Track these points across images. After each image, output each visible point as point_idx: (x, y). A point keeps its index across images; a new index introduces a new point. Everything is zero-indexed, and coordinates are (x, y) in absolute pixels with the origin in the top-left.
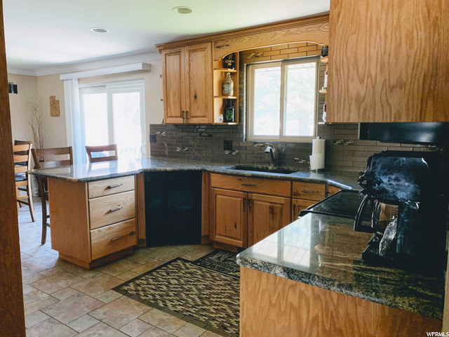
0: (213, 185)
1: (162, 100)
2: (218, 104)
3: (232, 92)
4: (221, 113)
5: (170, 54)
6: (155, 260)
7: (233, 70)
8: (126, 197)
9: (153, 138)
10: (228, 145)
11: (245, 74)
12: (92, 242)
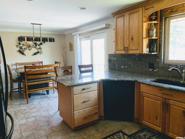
0: (142, 90)
1: (114, 42)
2: (145, 42)
3: (155, 35)
4: (147, 48)
5: (118, 17)
6: (108, 130)
7: (156, 22)
8: (93, 94)
9: (110, 61)
10: (152, 66)
11: (164, 23)
12: (75, 118)
